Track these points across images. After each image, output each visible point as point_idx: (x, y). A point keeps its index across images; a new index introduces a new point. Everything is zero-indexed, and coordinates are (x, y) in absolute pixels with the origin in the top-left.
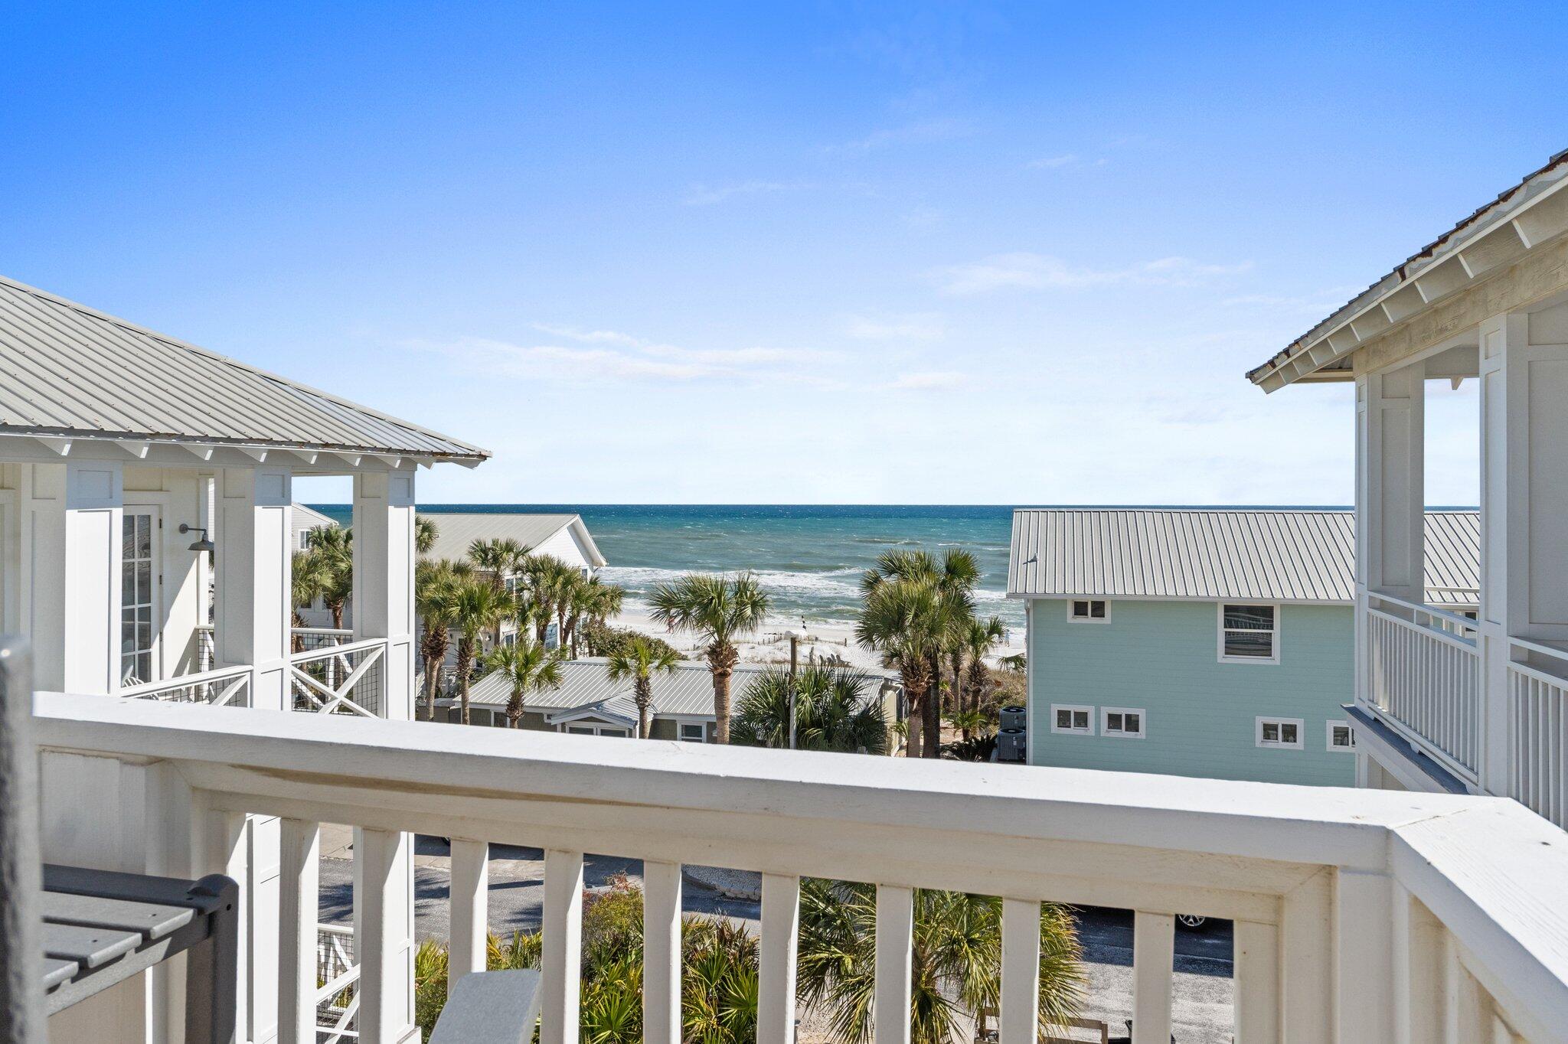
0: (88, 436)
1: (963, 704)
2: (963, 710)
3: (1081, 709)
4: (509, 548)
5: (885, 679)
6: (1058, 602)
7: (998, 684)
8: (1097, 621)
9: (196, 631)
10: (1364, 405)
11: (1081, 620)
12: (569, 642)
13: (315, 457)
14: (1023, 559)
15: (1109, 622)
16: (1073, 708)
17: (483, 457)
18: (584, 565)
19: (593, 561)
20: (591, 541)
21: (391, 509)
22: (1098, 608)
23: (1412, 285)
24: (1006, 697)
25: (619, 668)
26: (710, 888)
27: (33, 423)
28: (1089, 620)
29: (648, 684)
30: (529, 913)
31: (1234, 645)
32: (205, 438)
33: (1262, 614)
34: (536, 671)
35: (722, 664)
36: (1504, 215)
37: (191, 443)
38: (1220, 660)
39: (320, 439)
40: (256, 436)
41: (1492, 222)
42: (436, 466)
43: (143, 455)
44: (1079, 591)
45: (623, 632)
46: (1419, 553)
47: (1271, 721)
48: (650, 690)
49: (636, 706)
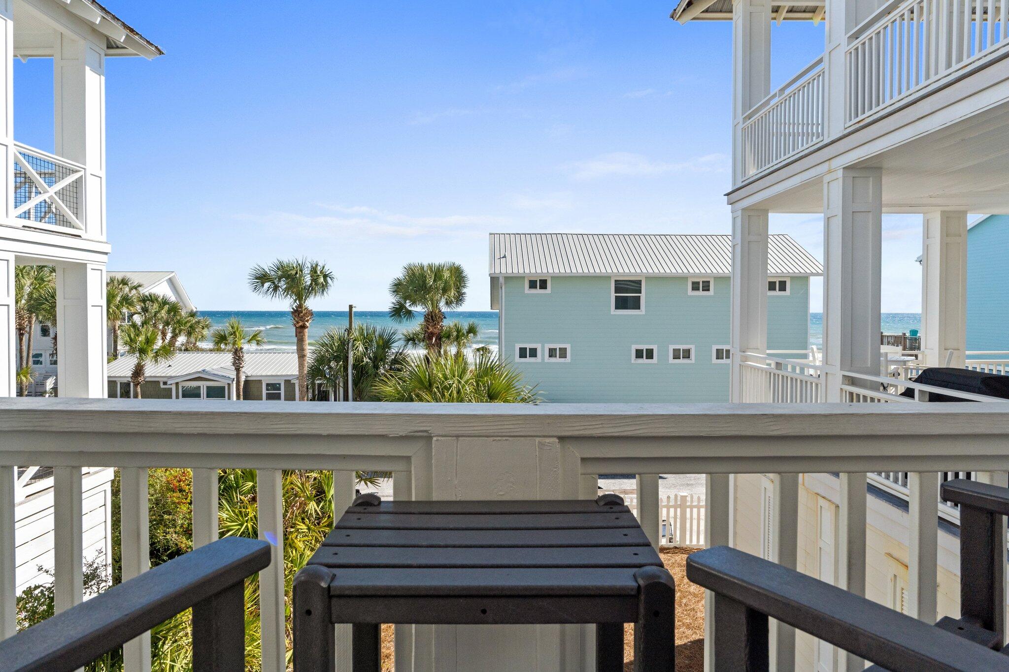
3: (533, 345)
4: (124, 282)
6: (520, 279)
8: (543, 291)
11: (533, 291)
15: (550, 292)
16: (528, 346)
22: (543, 283)
28: (538, 291)
29: (242, 353)
31: (622, 304)
33: (635, 285)
35: (301, 320)
38: (613, 313)
44: (533, 272)
47: (640, 347)
48: (243, 356)
49: (233, 368)
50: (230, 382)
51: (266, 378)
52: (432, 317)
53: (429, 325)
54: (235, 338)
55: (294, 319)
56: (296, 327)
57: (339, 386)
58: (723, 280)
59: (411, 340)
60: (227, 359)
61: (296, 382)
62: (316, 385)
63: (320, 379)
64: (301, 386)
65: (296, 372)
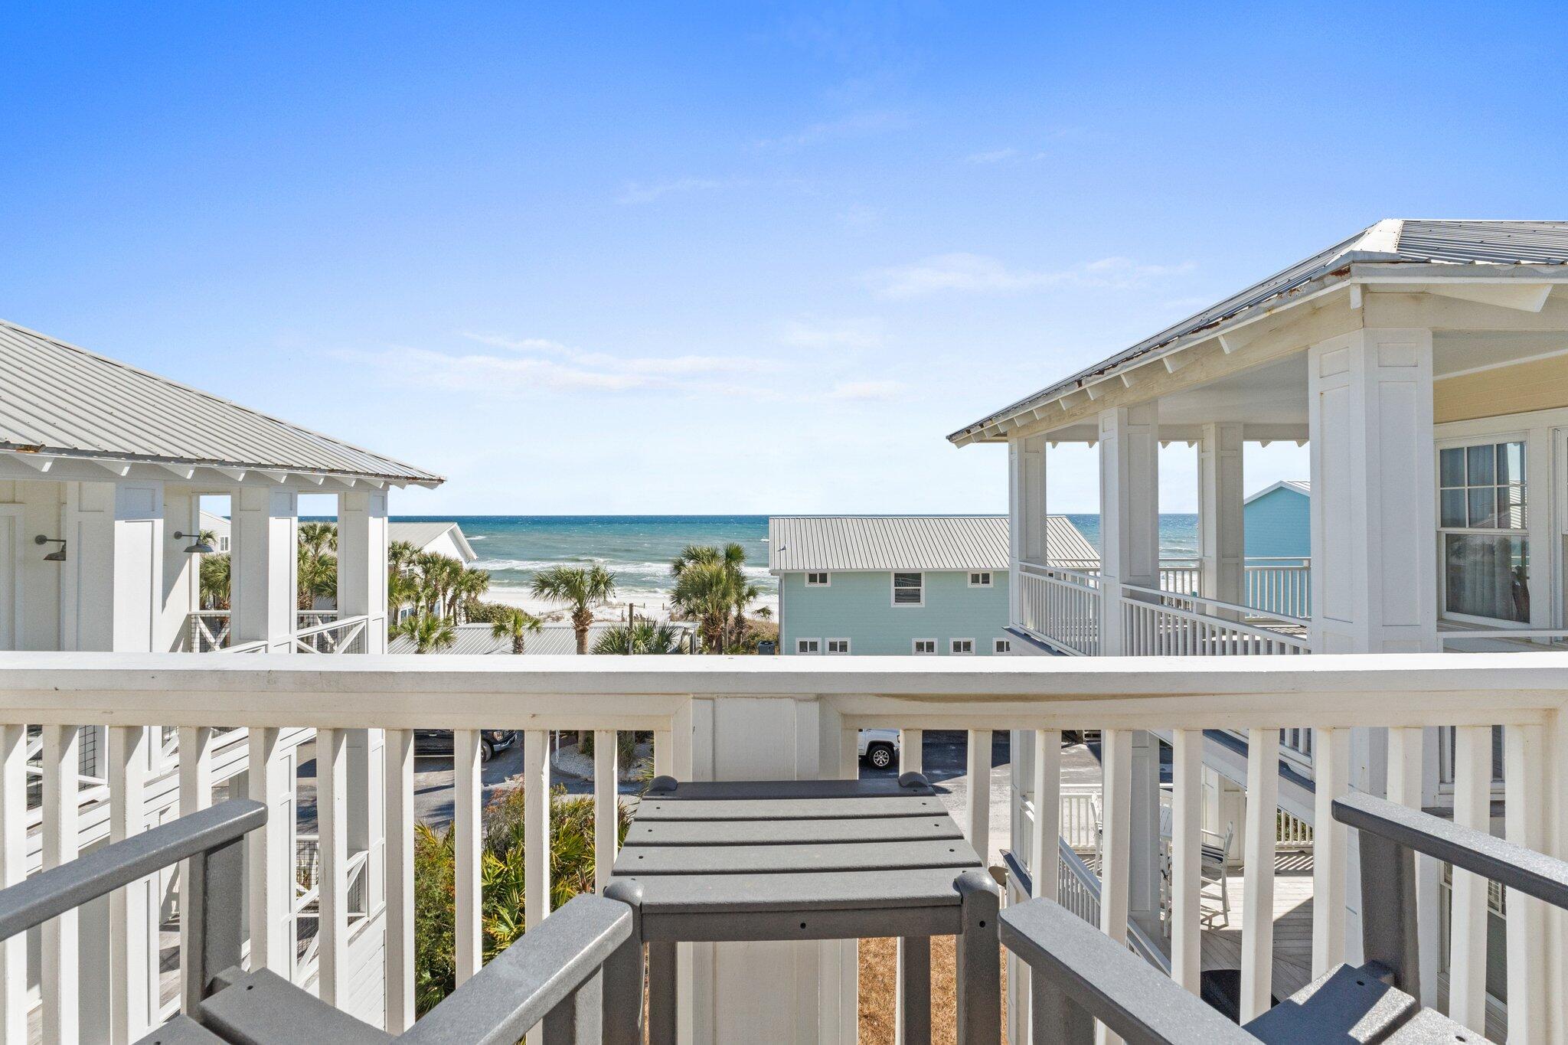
0: (146, 460)
1: (729, 641)
2: (730, 646)
3: (813, 640)
4: (406, 547)
5: (685, 628)
6: (799, 575)
7: (751, 627)
8: (822, 585)
9: (189, 617)
10: (1016, 456)
11: (813, 584)
12: (451, 614)
13: (322, 480)
14: (777, 549)
15: (830, 586)
16: (809, 640)
17: (441, 481)
18: (461, 559)
19: (467, 555)
20: (466, 541)
21: (371, 518)
22: (823, 578)
23: (1085, 390)
24: (757, 635)
25: (499, 630)
26: (576, 777)
27: (100, 449)
28: (818, 585)
29: (522, 640)
30: (444, 809)
31: (900, 597)
32: (241, 464)
33: (915, 578)
34: (435, 635)
35: (582, 623)
36: (1159, 354)
37: (229, 468)
38: (892, 606)
39: (327, 466)
40: (280, 463)
41: (1151, 357)
42: (408, 487)
43: (189, 477)
44: (813, 567)
45: (492, 604)
46: (1044, 541)
47: (920, 640)
55: (575, 623)
56: (576, 631)
58: (1003, 574)
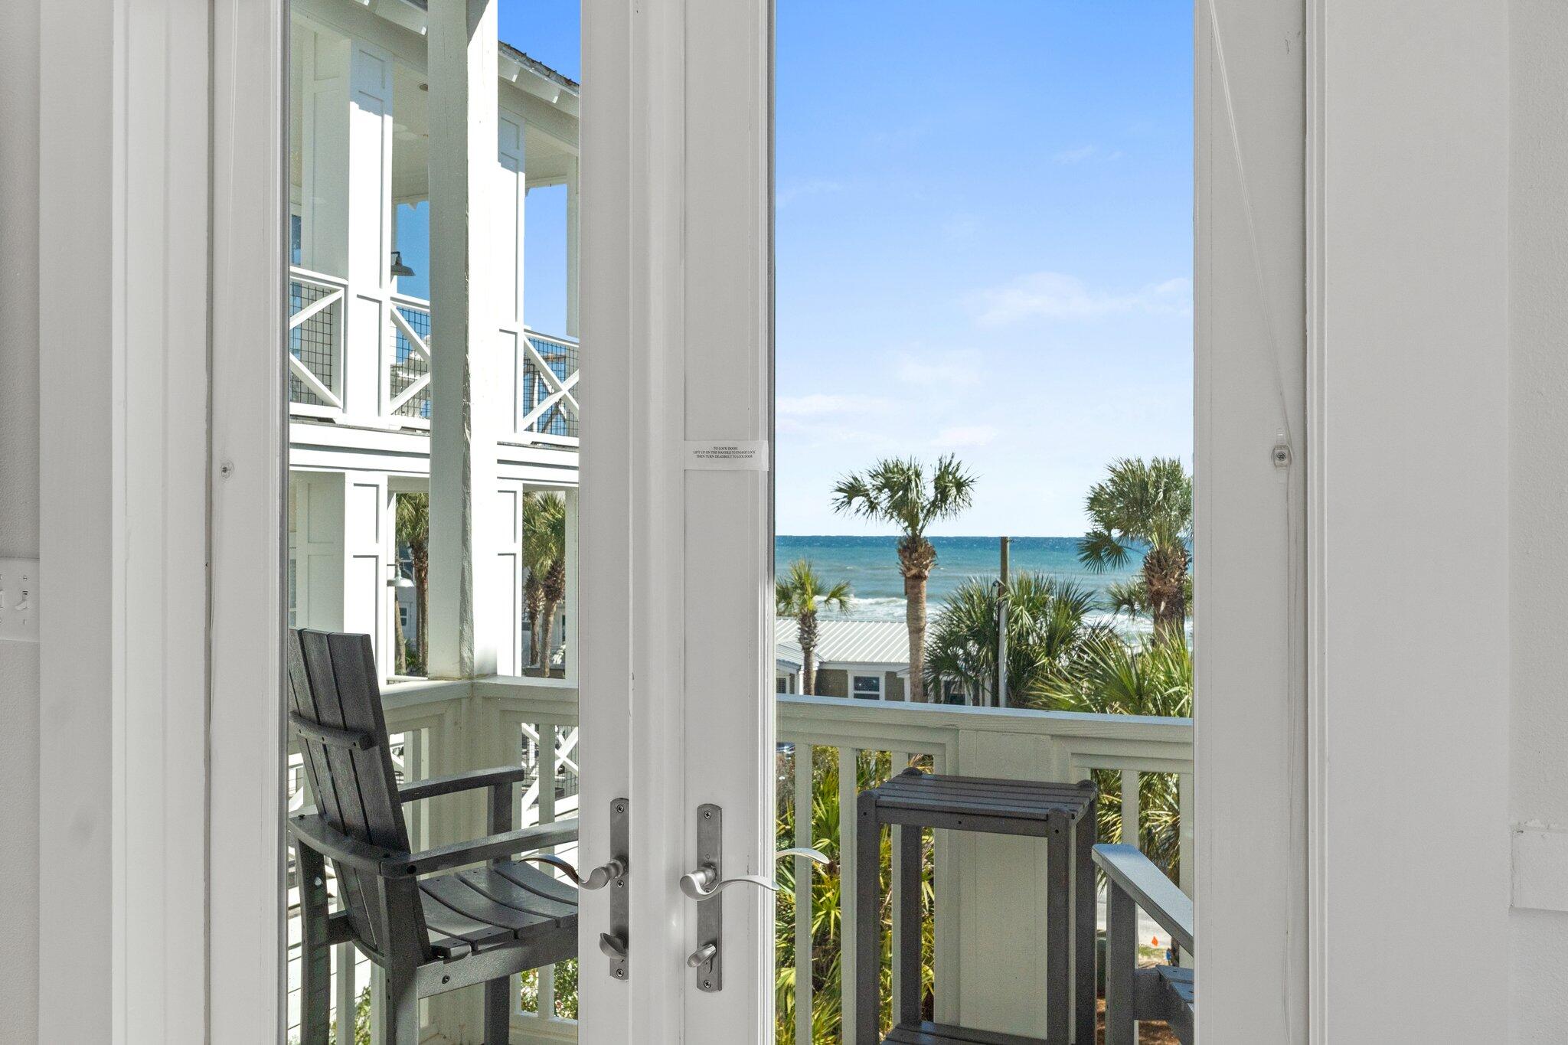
29: (814, 620)
35: (916, 562)
48: (815, 626)
49: (800, 646)
50: (794, 672)
51: (855, 667)
52: (1159, 561)
53: (1153, 576)
54: (803, 594)
55: (903, 563)
56: (906, 577)
57: (984, 689)
59: (1123, 602)
60: (791, 628)
61: (907, 677)
62: (942, 684)
63: (949, 674)
64: (914, 685)
65: (905, 658)
